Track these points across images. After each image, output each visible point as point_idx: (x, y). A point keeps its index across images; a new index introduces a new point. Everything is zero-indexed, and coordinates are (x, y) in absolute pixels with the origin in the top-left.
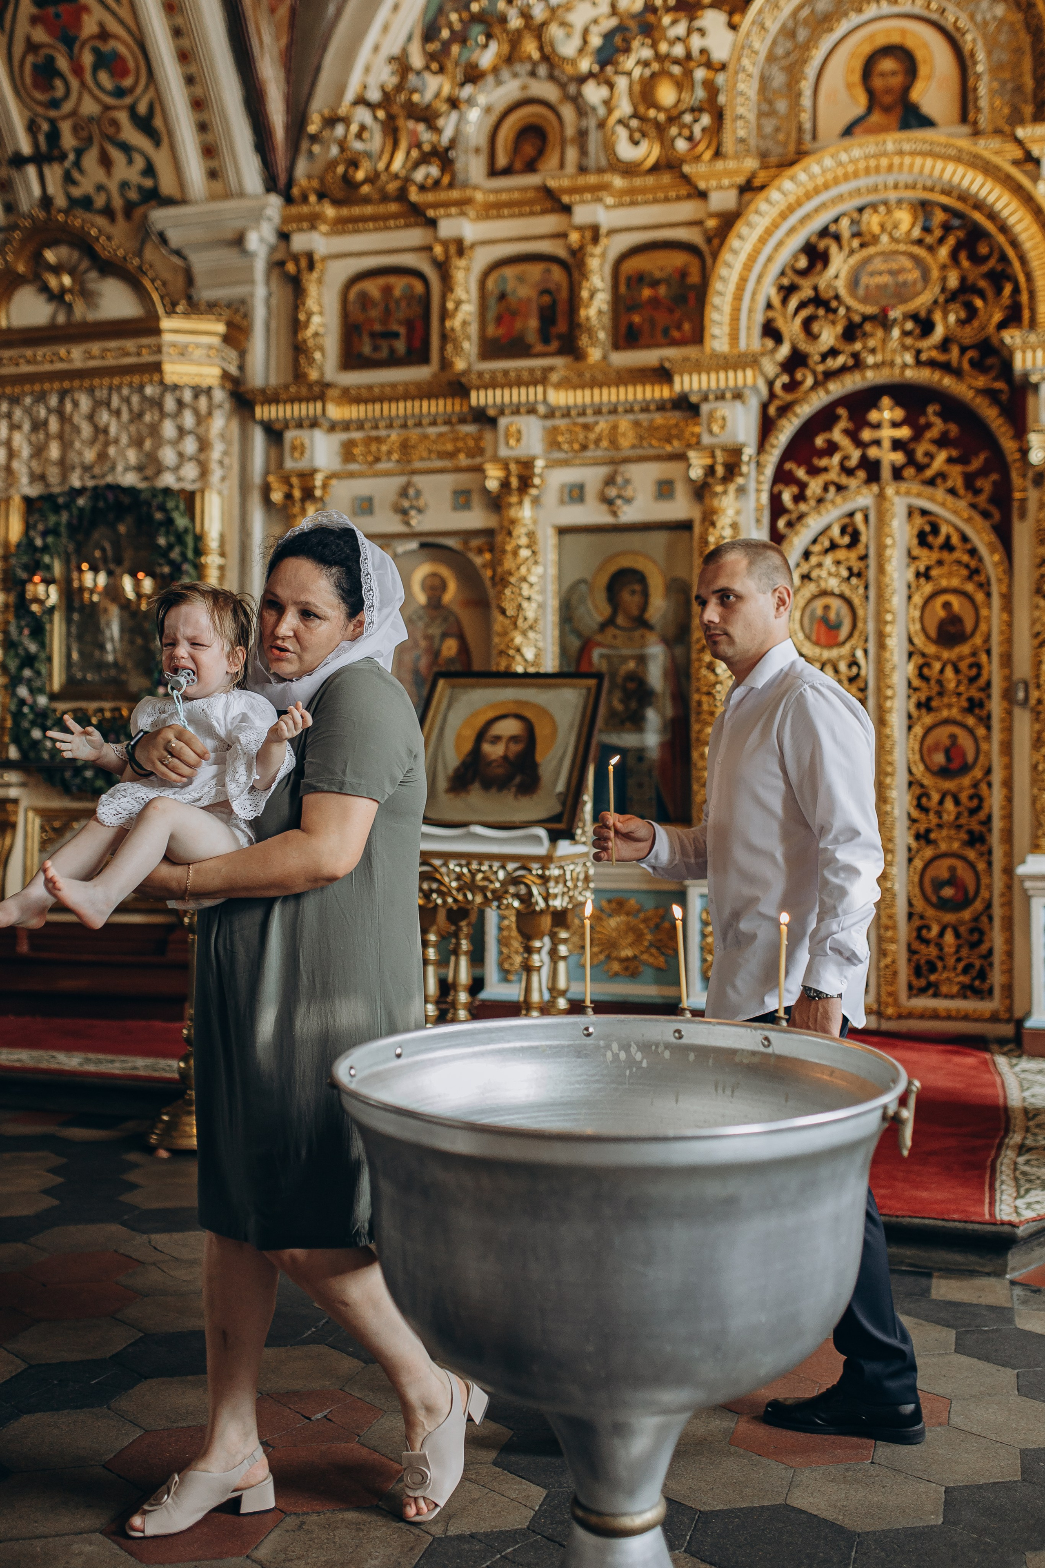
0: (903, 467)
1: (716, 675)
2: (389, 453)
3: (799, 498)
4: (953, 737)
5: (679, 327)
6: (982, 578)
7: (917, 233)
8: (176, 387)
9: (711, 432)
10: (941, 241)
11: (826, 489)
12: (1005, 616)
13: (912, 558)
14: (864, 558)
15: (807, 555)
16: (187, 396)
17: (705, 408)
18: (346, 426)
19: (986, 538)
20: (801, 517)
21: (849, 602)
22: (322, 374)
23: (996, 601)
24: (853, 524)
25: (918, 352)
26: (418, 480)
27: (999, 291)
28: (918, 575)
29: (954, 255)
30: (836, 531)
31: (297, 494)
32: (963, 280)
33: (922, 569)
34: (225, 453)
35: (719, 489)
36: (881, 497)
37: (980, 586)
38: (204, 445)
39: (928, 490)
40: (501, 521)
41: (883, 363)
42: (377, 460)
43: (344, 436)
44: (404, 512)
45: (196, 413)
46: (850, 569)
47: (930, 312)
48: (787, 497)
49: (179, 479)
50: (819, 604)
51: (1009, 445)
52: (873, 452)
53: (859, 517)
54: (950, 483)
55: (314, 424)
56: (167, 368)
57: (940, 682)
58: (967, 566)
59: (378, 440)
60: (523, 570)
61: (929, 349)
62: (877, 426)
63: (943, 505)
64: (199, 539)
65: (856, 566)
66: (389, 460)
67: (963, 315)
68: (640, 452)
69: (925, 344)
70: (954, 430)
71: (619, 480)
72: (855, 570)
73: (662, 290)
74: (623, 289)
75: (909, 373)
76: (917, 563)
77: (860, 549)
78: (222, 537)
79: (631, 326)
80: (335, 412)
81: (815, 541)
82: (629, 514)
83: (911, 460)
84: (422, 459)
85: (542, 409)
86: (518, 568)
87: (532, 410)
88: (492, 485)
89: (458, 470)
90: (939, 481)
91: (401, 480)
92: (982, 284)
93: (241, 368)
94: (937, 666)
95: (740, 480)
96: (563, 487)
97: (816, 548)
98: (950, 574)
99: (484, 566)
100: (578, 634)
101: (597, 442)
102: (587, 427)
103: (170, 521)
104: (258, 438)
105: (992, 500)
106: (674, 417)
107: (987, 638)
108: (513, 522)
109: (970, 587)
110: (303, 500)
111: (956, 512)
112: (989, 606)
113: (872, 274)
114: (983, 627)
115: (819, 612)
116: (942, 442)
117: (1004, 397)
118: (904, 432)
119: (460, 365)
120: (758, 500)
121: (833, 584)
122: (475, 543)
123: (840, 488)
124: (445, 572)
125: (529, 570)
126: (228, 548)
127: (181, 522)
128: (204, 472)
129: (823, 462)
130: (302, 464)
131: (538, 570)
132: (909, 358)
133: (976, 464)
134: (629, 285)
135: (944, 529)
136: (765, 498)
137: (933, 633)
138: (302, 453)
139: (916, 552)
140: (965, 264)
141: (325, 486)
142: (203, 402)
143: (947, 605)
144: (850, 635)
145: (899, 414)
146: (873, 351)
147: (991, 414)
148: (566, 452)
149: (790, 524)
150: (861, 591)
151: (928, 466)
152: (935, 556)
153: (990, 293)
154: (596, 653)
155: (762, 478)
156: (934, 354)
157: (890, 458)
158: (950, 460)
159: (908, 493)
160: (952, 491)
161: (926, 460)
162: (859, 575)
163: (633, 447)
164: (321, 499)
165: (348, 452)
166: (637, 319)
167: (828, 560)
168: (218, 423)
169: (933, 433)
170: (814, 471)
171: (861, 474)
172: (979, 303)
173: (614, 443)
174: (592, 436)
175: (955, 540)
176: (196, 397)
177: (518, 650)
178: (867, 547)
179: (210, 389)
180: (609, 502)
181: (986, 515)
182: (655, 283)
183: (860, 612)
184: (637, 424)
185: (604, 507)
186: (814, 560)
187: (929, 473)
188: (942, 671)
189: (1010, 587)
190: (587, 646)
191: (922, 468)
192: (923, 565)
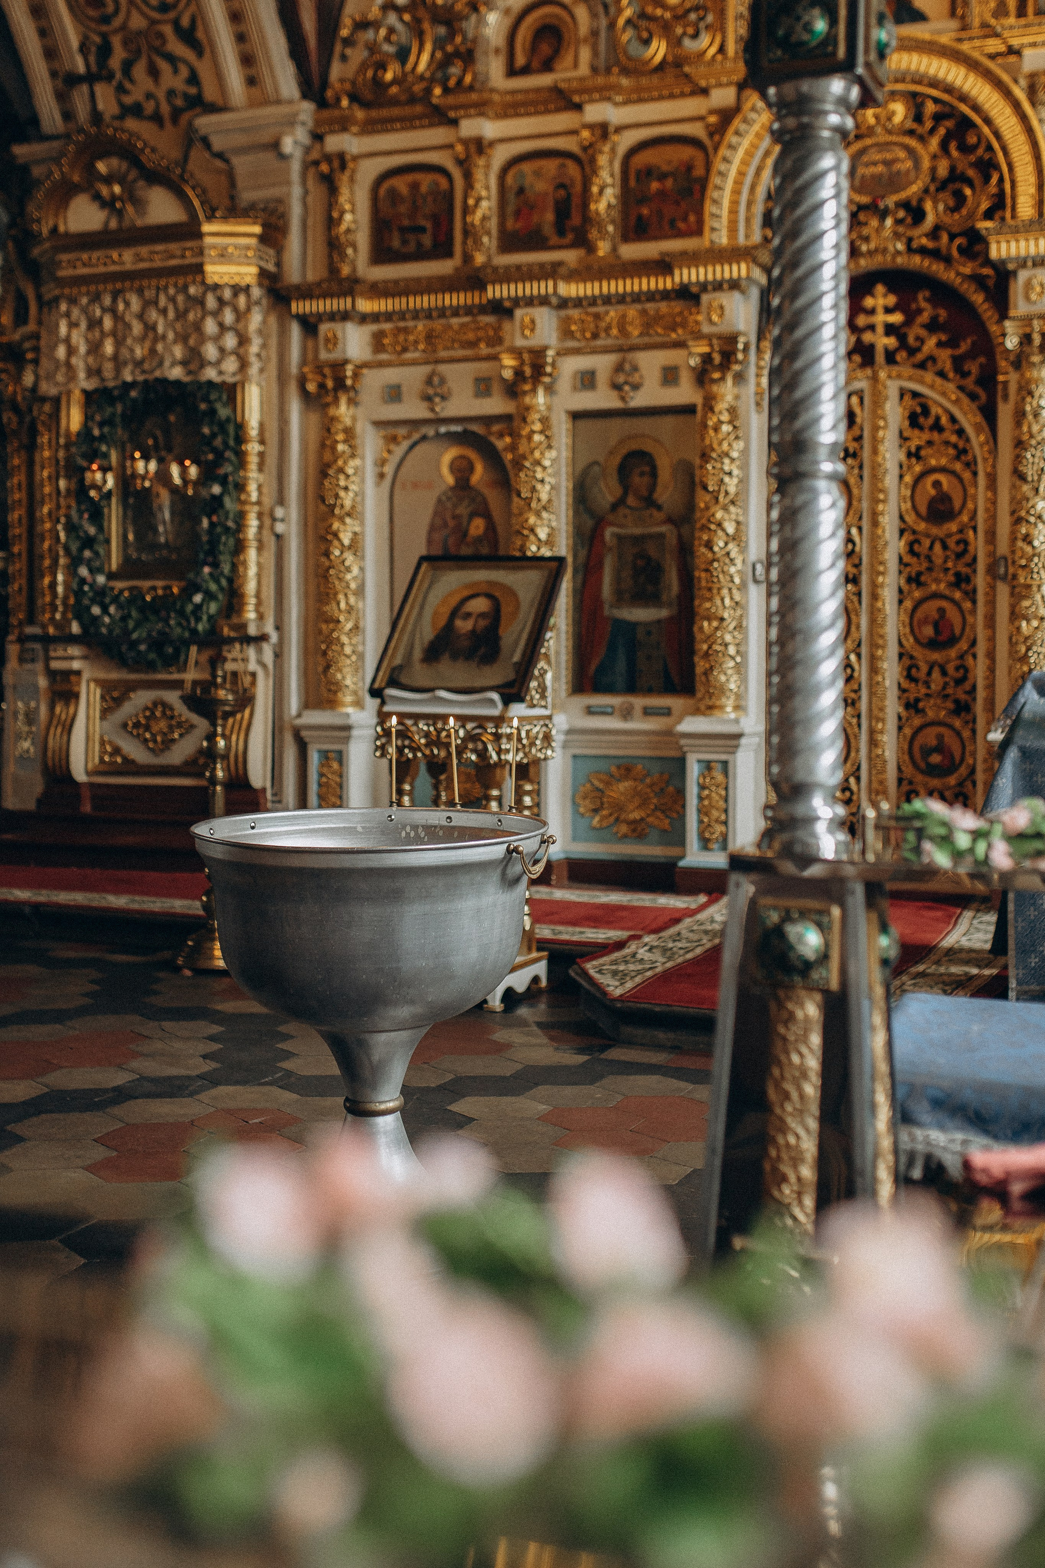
0: (897, 350)
1: (714, 553)
2: (416, 342)
4: (942, 611)
5: (685, 219)
6: (970, 457)
7: (910, 124)
8: (216, 287)
9: (710, 321)
10: (932, 131)
12: (989, 494)
13: (903, 439)
14: (858, 439)
16: (227, 294)
17: (705, 298)
18: (375, 317)
19: (972, 419)
22: (354, 270)
23: (982, 480)
24: (850, 406)
25: (910, 240)
26: (442, 368)
27: (987, 179)
28: (909, 455)
29: (944, 146)
31: (330, 384)
32: (952, 169)
33: (913, 450)
34: (264, 346)
35: (716, 375)
36: (875, 379)
37: (967, 465)
38: (243, 340)
39: (920, 372)
40: (518, 407)
41: (876, 250)
42: (405, 350)
43: (374, 327)
44: (430, 399)
45: (236, 310)
46: (846, 450)
47: (921, 200)
49: (221, 373)
51: (990, 326)
52: (867, 337)
53: (854, 400)
54: (938, 366)
55: (344, 316)
56: (209, 268)
57: (929, 558)
58: (955, 446)
59: (406, 331)
60: (537, 454)
61: (920, 237)
62: (872, 312)
63: (932, 387)
64: (240, 427)
65: (852, 447)
66: (416, 349)
67: (951, 203)
68: (646, 340)
69: (916, 232)
70: (941, 314)
71: (627, 367)
72: (851, 450)
73: (669, 183)
74: (632, 183)
75: (899, 260)
76: (908, 444)
77: (856, 431)
78: (262, 426)
79: (640, 218)
80: (365, 305)
82: (639, 400)
83: (902, 344)
84: (446, 348)
85: (554, 301)
86: (532, 452)
87: (544, 301)
88: (508, 374)
89: (478, 358)
90: (929, 364)
91: (425, 370)
92: (971, 173)
93: (278, 264)
94: (927, 543)
95: (736, 367)
96: (576, 373)
98: (938, 454)
99: (506, 449)
101: (608, 329)
102: (597, 317)
103: (213, 412)
104: (295, 331)
105: (979, 382)
106: (677, 306)
107: (973, 516)
108: (528, 409)
109: (958, 467)
110: (336, 389)
111: (944, 394)
112: (975, 485)
113: (867, 165)
114: (970, 505)
116: (932, 326)
117: (991, 283)
118: (896, 318)
119: (480, 259)
120: (758, 384)
122: (496, 428)
124: (472, 455)
125: (542, 453)
126: (267, 435)
127: (223, 412)
128: (244, 365)
130: (335, 356)
131: (553, 454)
132: (900, 246)
133: (964, 347)
134: (638, 180)
135: (935, 410)
136: (763, 383)
137: (923, 510)
138: (335, 344)
139: (906, 433)
140: (955, 153)
141: (356, 375)
142: (242, 300)
143: (937, 484)
144: (846, 514)
145: (892, 300)
146: (867, 239)
147: (978, 298)
148: (579, 340)
150: (856, 471)
151: (918, 350)
152: (926, 436)
153: (977, 182)
154: (609, 532)
155: (762, 363)
156: (924, 241)
157: (883, 342)
158: (940, 344)
159: (899, 376)
160: (941, 374)
161: (918, 344)
162: (854, 455)
163: (640, 335)
164: (353, 387)
165: (378, 343)
166: (645, 211)
168: (256, 319)
169: (925, 317)
171: (857, 358)
172: (968, 192)
173: (623, 331)
174: (603, 325)
175: (944, 420)
176: (235, 295)
177: (532, 530)
178: (862, 429)
179: (248, 286)
180: (618, 388)
181: (973, 397)
182: (662, 177)
183: (855, 491)
184: (644, 312)
185: (614, 394)
187: (920, 357)
188: (931, 548)
189: (994, 466)
190: (600, 523)
191: (912, 352)
192: (913, 445)
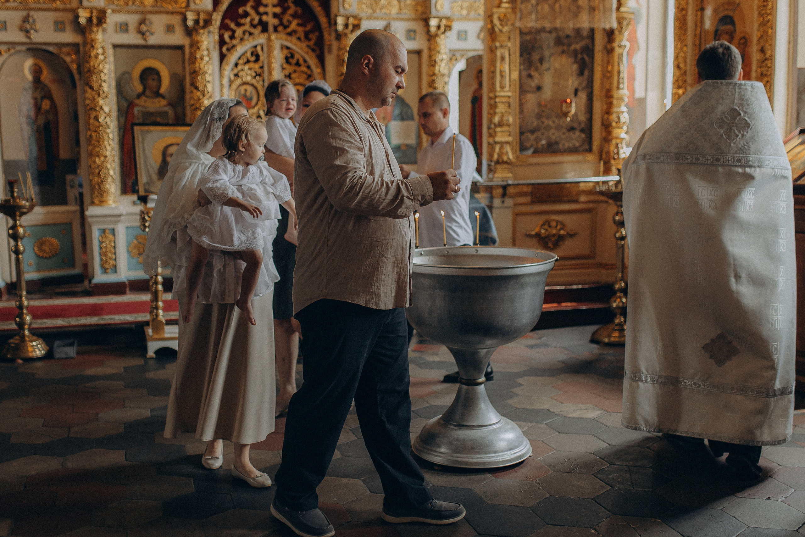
0: (278, 26)
3: (232, 37)
9: (195, 3)
11: (244, 33)
13: (283, 69)
14: (262, 67)
15: (236, 65)
19: (314, 61)
20: (234, 46)
21: (256, 88)
24: (256, 51)
26: (32, 13)
30: (249, 55)
33: (287, 74)
35: (201, 31)
36: (269, 39)
39: (289, 38)
40: (85, 40)
44: (27, 32)
46: (256, 72)
48: (226, 37)
50: (243, 88)
51: (323, 20)
52: (264, 18)
53: (259, 48)
54: (298, 35)
58: (306, 73)
60: (101, 67)
62: (266, 6)
63: (296, 45)
65: (259, 71)
68: (156, 9)
70: (299, 10)
71: (147, 22)
72: (258, 73)
76: (285, 71)
77: (260, 63)
81: (240, 58)
82: (152, 40)
83: (281, 23)
84: (35, 3)
86: (98, 65)
88: (82, 20)
89: (57, 10)
90: (293, 34)
91: (24, 13)
95: (209, 28)
96: (116, 24)
97: (241, 62)
98: (299, 77)
99: (72, 62)
100: (126, 100)
101: (133, 2)
105: (315, 44)
108: (93, 41)
111: (301, 49)
115: (243, 92)
116: (295, 16)
118: (278, 10)
120: (214, 38)
121: (249, 78)
122: (64, 50)
123: (251, 34)
124: (41, 64)
125: (104, 67)
129: (243, 21)
131: (107, 66)
133: (309, 27)
135: (297, 56)
136: (217, 37)
139: (285, 66)
144: (257, 104)
145: (275, 1)
148: (118, 6)
149: (228, 50)
150: (261, 83)
151: (289, 26)
152: (293, 68)
154: (136, 110)
155: (215, 27)
157: (272, 21)
158: (298, 25)
159: (281, 39)
160: (299, 39)
161: (287, 24)
162: (260, 75)
163: (153, 6)
167: (246, 67)
169: (291, 11)
170: (239, 25)
171: (259, 28)
173: (142, 3)
175: (301, 61)
177: (101, 108)
178: (263, 62)
180: (143, 34)
181: (313, 50)
185: (139, 36)
186: (240, 67)
187: (289, 30)
190: (131, 105)
191: (286, 27)
192: (287, 72)
